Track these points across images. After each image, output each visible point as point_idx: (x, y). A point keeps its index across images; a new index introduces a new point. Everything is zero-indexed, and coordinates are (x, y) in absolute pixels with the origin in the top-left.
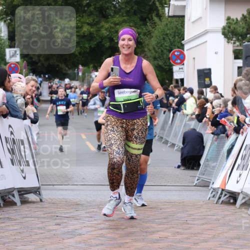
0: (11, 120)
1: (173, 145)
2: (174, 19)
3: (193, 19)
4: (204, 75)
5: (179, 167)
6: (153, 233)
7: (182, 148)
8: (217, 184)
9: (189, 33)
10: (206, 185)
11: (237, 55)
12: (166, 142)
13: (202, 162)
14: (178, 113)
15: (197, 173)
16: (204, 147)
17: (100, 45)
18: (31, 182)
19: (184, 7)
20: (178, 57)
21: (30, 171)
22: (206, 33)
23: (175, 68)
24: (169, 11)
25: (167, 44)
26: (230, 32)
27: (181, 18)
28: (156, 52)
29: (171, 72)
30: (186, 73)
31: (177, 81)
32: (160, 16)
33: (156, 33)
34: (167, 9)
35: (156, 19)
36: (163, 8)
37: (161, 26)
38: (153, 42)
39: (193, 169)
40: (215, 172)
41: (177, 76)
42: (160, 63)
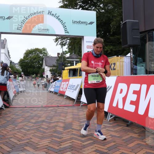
0: (22, 82)
4: (47, 76)
8: (49, 90)
9: (45, 71)
10: (47, 90)
11: (51, 73)
15: (46, 88)
17: (34, 72)
18: (25, 90)
20: (44, 74)
21: (24, 88)
22: (47, 71)
24: (43, 68)
26: (50, 71)
27: (44, 69)
30: (45, 76)
32: (41, 68)
33: (41, 71)
40: (49, 88)
41: (44, 76)
42: (41, 74)
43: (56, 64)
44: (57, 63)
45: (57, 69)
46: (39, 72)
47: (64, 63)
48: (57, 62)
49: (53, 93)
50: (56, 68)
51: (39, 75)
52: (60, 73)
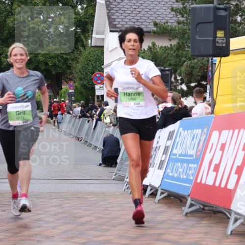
1: (96, 147)
2: (96, 49)
3: (110, 49)
5: (100, 165)
6: (81, 217)
7: (103, 150)
9: (107, 59)
10: (121, 179)
12: (90, 145)
13: (118, 161)
14: (99, 122)
15: (115, 170)
16: (120, 149)
19: (103, 39)
20: (99, 78)
23: (97, 87)
25: (90, 68)
28: (82, 74)
29: (93, 90)
31: (98, 96)
32: (84, 46)
33: (81, 59)
34: (89, 41)
35: (81, 48)
36: (87, 40)
37: (85, 53)
38: (79, 66)
39: (111, 166)
41: (98, 93)
42: (85, 83)
43: (172, 20)
44: (182, 12)
45: (180, 47)
46: (69, 67)
47: (223, 13)
48: (179, 5)
49: (153, 195)
50: (174, 42)
51: (67, 88)
52: (197, 73)
